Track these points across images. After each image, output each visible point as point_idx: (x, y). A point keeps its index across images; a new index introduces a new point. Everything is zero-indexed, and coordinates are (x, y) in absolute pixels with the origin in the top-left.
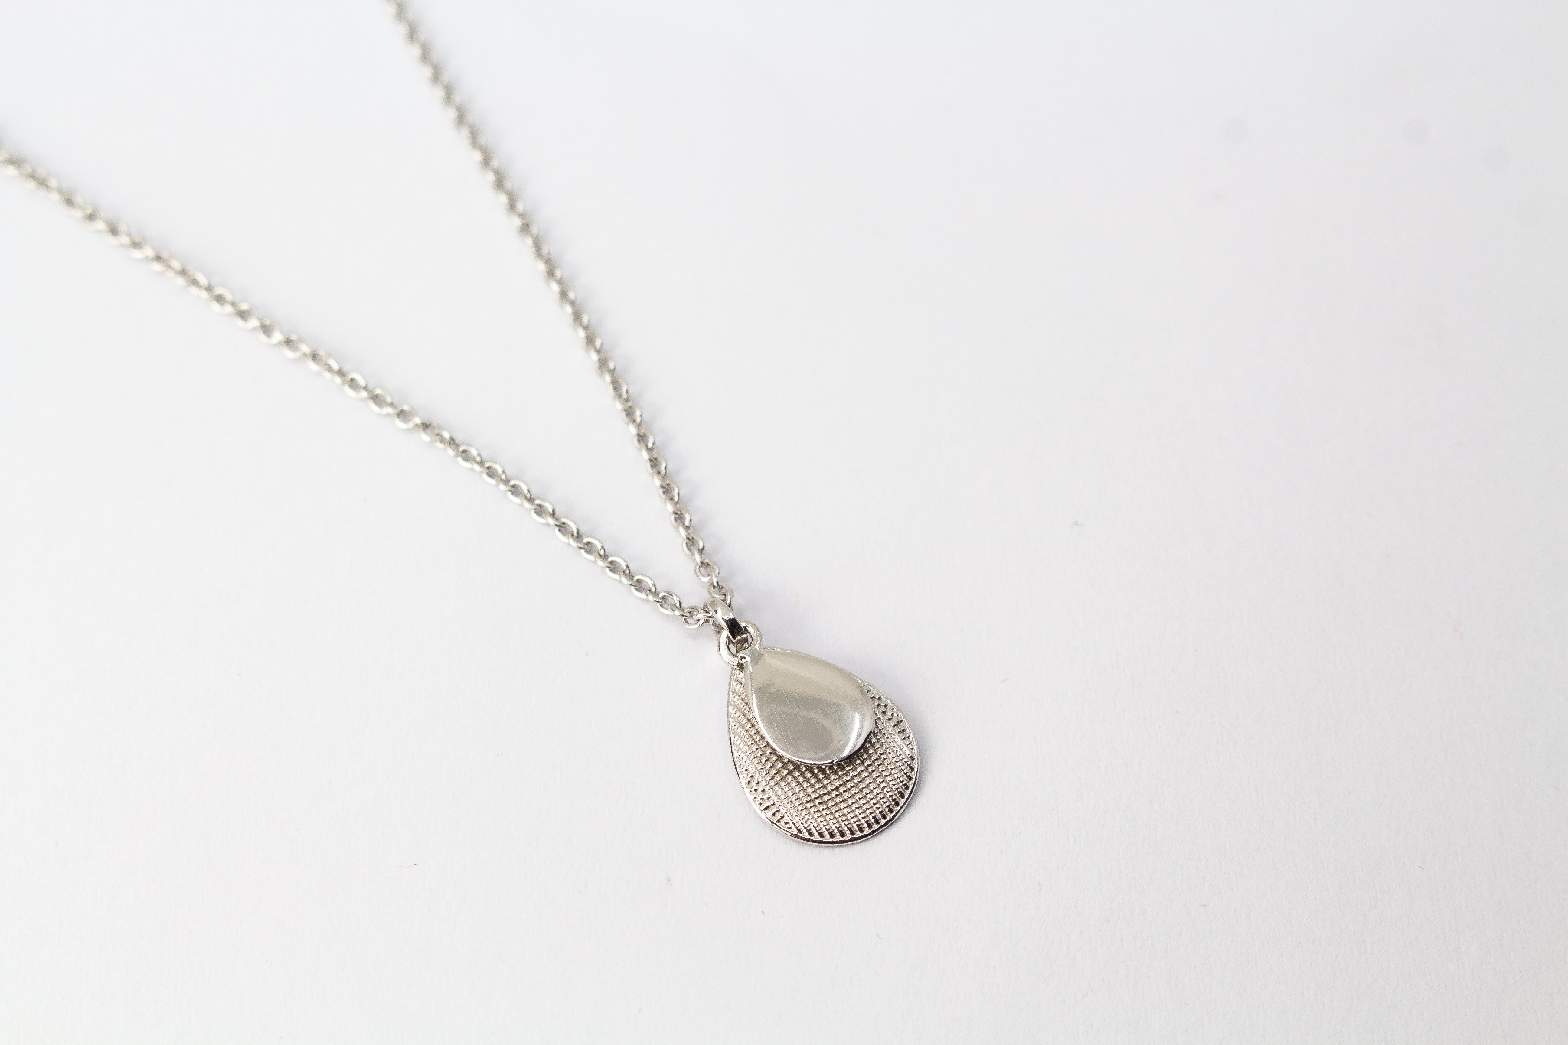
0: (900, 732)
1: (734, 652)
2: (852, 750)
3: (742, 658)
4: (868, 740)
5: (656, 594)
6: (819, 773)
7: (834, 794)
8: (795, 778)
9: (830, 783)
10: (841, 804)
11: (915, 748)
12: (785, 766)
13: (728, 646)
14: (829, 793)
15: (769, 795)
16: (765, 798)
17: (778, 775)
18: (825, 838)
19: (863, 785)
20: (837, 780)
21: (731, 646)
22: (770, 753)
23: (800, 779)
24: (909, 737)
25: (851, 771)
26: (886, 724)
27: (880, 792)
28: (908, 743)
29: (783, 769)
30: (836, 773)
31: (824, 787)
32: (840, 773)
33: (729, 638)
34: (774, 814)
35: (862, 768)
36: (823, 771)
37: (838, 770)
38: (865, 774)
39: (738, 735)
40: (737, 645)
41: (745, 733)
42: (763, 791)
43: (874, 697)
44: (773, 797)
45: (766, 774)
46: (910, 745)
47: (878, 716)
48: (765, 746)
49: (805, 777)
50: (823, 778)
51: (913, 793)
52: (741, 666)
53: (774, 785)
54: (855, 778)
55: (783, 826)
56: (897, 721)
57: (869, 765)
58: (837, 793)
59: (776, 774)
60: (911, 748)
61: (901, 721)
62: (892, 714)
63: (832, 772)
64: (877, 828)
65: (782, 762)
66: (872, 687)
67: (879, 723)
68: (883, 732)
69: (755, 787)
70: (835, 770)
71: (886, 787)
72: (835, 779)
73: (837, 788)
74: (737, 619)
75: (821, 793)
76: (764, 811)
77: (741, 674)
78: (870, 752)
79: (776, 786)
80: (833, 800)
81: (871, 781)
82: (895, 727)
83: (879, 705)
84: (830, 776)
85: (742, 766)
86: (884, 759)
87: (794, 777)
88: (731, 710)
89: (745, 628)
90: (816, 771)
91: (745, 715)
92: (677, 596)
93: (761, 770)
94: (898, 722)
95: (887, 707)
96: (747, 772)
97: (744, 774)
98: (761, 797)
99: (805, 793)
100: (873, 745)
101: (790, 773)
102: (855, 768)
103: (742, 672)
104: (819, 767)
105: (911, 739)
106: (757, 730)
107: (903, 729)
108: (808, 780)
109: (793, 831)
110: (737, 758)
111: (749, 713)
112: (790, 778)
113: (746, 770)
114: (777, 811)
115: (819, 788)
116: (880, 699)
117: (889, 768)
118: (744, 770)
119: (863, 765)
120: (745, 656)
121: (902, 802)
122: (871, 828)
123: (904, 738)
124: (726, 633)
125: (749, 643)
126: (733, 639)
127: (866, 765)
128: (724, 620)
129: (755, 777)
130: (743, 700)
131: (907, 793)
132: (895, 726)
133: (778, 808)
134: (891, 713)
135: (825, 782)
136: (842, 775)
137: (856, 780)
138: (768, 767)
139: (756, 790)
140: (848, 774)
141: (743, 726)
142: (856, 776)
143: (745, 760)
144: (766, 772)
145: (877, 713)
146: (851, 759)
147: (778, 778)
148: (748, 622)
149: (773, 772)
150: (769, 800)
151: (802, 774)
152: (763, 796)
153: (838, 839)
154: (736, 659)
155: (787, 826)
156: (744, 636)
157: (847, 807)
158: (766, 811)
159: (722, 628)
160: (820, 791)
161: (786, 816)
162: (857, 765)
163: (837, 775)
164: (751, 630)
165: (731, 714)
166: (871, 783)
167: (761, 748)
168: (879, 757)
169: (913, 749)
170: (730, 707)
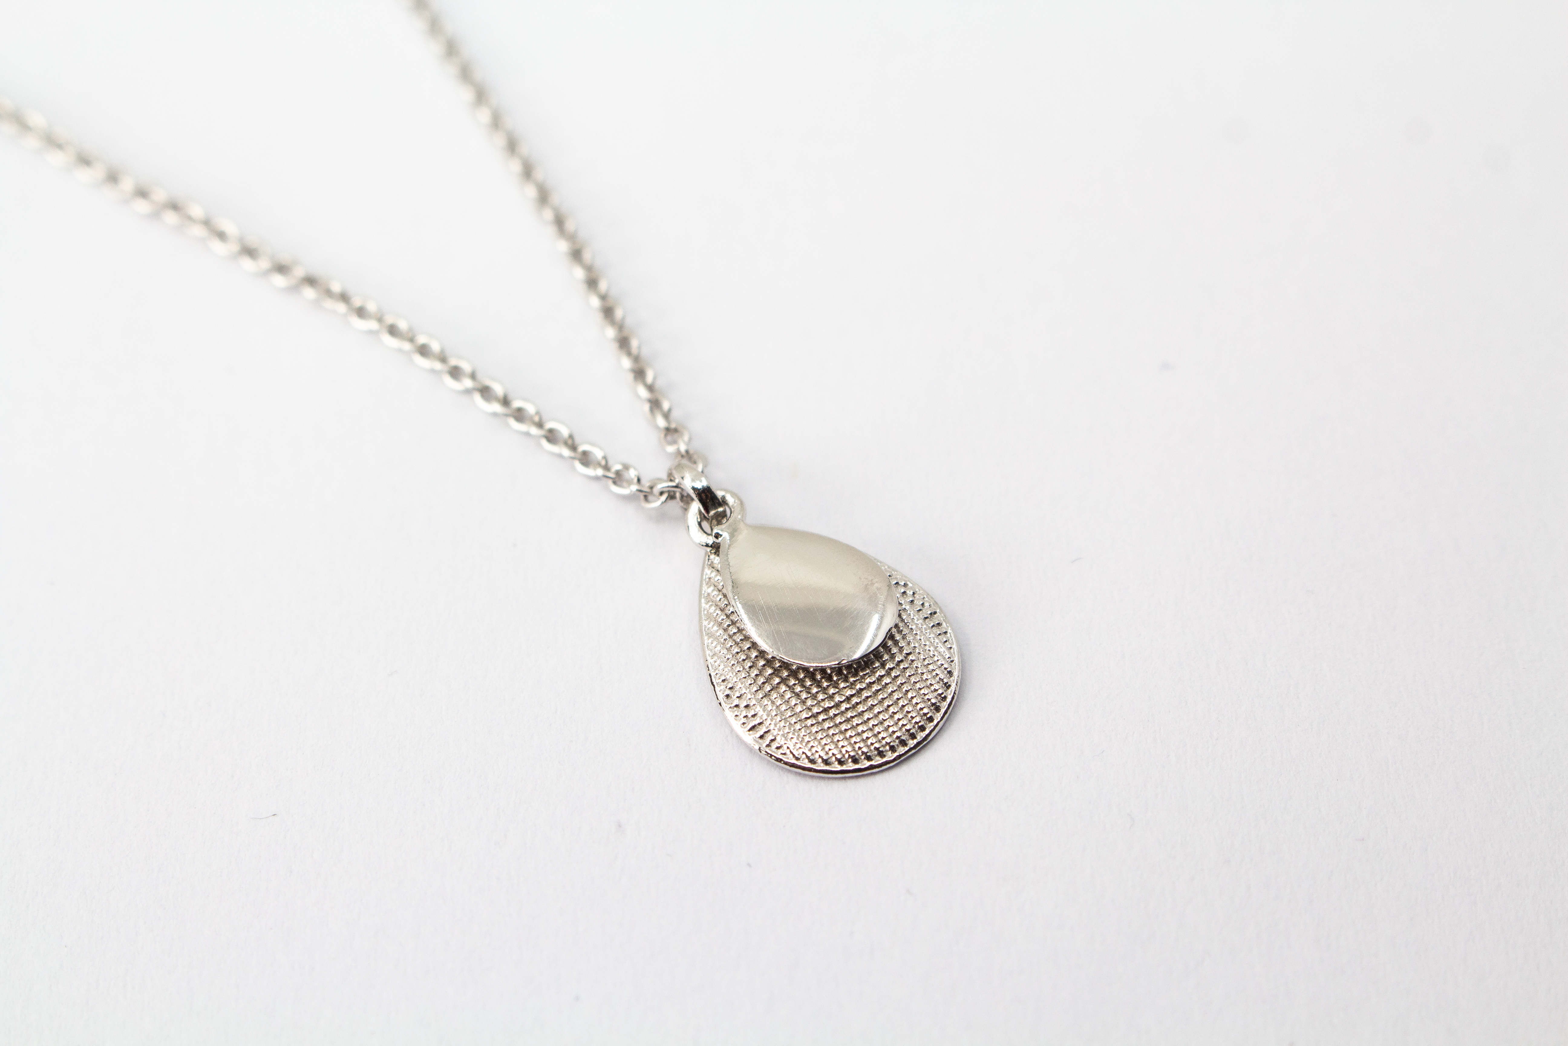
0: (933, 626)
1: (708, 530)
2: (867, 650)
3: (717, 536)
4: (890, 636)
5: (607, 468)
6: (823, 680)
7: (844, 706)
8: (791, 688)
9: (838, 692)
10: (854, 719)
11: (954, 646)
12: (776, 672)
13: (700, 524)
14: (837, 705)
15: (755, 711)
16: (750, 715)
17: (767, 684)
18: (833, 765)
19: (883, 695)
20: (847, 689)
21: (705, 524)
22: (756, 657)
23: (797, 689)
24: (946, 633)
25: (867, 677)
26: (914, 616)
27: (908, 704)
28: (945, 640)
29: (773, 676)
30: (846, 680)
31: (831, 697)
32: (852, 680)
33: (700, 512)
34: (761, 737)
35: (883, 672)
36: (829, 678)
37: (850, 676)
38: (887, 680)
39: (710, 635)
40: (711, 521)
41: (722, 633)
42: (747, 706)
43: (897, 583)
44: (761, 713)
45: (751, 684)
46: (947, 643)
47: (904, 606)
48: (749, 648)
49: (803, 686)
50: (828, 686)
51: (952, 706)
52: (716, 548)
53: (762, 698)
54: (873, 686)
55: (774, 752)
56: (929, 612)
57: (891, 669)
58: (848, 706)
59: (764, 683)
60: (949, 646)
61: (935, 613)
62: (923, 604)
63: (841, 678)
64: (903, 752)
65: (773, 668)
66: (895, 571)
67: (903, 614)
68: (910, 627)
69: (736, 702)
70: (844, 675)
71: (915, 696)
72: (845, 688)
73: (848, 699)
74: (714, 489)
75: (826, 707)
76: (748, 732)
77: (717, 558)
78: (892, 652)
79: (764, 698)
80: (842, 715)
81: (895, 689)
82: (927, 620)
83: (904, 593)
84: (838, 684)
85: (718, 676)
86: (912, 661)
87: (789, 687)
88: (703, 605)
89: (724, 497)
90: (819, 677)
91: (722, 610)
92: (635, 469)
93: (744, 680)
94: (931, 614)
95: (915, 595)
96: (725, 683)
97: (721, 685)
98: (744, 714)
99: (804, 707)
100: (896, 643)
101: (784, 681)
102: (873, 672)
103: (718, 555)
104: (823, 670)
105: (948, 635)
106: (738, 628)
107: (937, 623)
108: (808, 690)
109: (788, 758)
110: (712, 665)
111: (728, 607)
112: (783, 688)
113: (723, 681)
114: (766, 732)
115: (823, 700)
116: (905, 585)
117: (919, 672)
118: (720, 680)
119: (884, 668)
120: (721, 533)
121: (938, 717)
122: (896, 751)
123: (940, 634)
124: (696, 506)
125: (728, 518)
126: (706, 515)
127: (887, 667)
128: (694, 489)
129: (736, 689)
130: (720, 591)
131: (944, 706)
132: (926, 618)
133: (767, 727)
134: (921, 603)
135: (832, 691)
136: (855, 681)
137: (875, 687)
138: (753, 675)
139: (737, 706)
140: (863, 680)
141: (720, 624)
142: (874, 683)
143: (724, 669)
144: (751, 681)
145: (903, 602)
146: (866, 663)
147: (768, 688)
148: (726, 491)
149: (761, 680)
150: (756, 717)
151: (802, 682)
152: (746, 713)
153: (850, 767)
154: (710, 537)
155: (781, 751)
156: (721, 509)
157: (862, 723)
158: (751, 732)
159: (692, 500)
160: (825, 705)
161: (778, 738)
162: (876, 668)
163: (848, 682)
164: (730, 500)
165: (704, 611)
166: (894, 691)
167: (744, 651)
168: (906, 658)
169: (951, 648)
170: (703, 600)
